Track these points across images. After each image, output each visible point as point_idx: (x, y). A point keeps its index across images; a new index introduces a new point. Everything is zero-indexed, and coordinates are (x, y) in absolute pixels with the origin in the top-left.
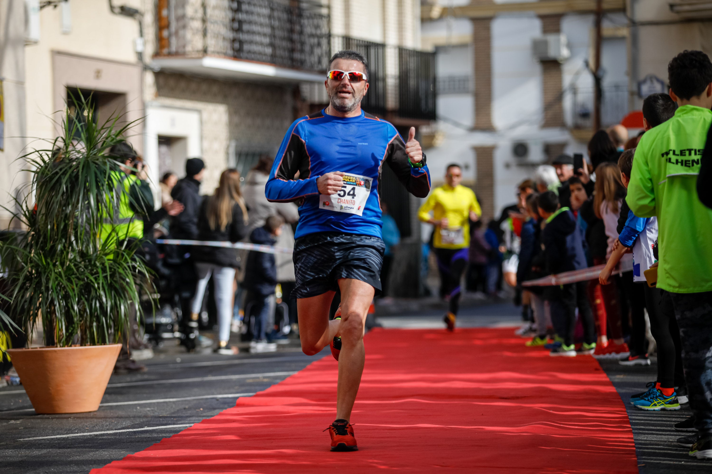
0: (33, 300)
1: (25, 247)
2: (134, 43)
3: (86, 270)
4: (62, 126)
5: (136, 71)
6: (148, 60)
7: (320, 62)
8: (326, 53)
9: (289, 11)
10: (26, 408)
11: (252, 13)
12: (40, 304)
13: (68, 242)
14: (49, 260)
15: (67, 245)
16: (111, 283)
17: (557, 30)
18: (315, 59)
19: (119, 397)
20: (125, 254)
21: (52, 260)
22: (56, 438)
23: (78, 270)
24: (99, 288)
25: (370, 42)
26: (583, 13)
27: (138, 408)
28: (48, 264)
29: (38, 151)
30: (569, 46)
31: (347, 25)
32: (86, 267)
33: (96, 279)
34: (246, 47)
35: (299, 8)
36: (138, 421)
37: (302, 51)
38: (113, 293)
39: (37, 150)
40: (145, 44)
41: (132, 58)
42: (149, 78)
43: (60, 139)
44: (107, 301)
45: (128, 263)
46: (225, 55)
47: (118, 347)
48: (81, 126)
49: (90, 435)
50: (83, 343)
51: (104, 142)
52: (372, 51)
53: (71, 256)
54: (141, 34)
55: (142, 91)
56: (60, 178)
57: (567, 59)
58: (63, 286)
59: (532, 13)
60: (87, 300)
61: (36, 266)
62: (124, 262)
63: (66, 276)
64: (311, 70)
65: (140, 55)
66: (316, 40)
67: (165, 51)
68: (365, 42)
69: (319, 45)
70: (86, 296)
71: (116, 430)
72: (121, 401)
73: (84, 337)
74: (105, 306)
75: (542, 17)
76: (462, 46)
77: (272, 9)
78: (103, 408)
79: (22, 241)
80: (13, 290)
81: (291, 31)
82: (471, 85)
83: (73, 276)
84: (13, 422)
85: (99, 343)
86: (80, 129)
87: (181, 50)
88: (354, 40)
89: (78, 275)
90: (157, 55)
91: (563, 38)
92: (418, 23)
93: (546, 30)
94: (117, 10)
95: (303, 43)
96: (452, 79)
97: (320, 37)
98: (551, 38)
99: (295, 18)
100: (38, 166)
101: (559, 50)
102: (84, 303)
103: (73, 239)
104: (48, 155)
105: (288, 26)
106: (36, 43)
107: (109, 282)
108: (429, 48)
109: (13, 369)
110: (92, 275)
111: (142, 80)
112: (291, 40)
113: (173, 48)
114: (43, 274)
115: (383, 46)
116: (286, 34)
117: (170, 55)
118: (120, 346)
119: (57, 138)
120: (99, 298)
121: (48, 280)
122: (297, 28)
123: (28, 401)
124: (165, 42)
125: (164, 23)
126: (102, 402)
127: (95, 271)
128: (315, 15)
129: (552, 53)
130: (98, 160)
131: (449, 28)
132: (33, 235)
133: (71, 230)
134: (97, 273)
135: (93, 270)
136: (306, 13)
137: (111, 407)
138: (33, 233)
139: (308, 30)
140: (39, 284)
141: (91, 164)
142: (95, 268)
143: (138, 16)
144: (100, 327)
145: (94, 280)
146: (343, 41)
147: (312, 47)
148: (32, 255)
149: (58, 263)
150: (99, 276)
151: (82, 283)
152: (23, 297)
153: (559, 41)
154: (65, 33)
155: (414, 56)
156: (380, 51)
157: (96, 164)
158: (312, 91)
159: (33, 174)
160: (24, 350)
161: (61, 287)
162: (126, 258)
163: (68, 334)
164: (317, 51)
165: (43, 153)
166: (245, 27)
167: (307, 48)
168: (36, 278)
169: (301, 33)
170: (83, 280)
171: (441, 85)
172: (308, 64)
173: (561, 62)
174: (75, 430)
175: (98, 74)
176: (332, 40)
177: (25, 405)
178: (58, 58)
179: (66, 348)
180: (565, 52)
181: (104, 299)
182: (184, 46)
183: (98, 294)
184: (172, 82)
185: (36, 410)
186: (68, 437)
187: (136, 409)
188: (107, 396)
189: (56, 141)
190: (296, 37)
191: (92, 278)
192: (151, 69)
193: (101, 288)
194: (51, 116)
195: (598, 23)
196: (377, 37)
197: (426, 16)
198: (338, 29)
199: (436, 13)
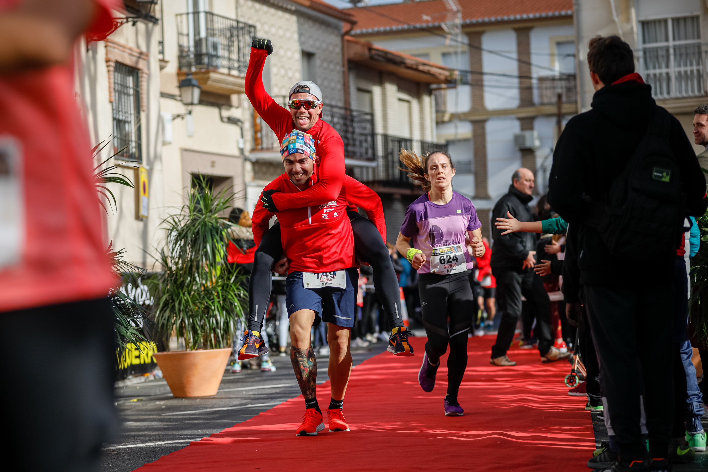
0: (170, 319)
1: (163, 282)
2: (238, 142)
3: (206, 298)
4: (187, 198)
5: (239, 162)
6: (247, 153)
7: (367, 153)
8: (371, 146)
9: (344, 118)
10: (167, 393)
12: (174, 321)
13: (193, 277)
14: (180, 291)
15: (192, 280)
16: (223, 306)
17: (531, 128)
18: (364, 151)
19: (231, 385)
20: (233, 286)
21: (182, 290)
22: (188, 413)
23: (200, 297)
24: (215, 310)
25: (401, 138)
26: (548, 116)
27: (244, 392)
28: (180, 294)
29: (171, 216)
30: (540, 138)
31: (385, 127)
32: (206, 295)
33: (213, 303)
35: (351, 116)
36: (244, 401)
37: (354, 145)
38: (224, 312)
39: (171, 214)
40: (245, 143)
41: (237, 153)
42: (248, 166)
43: (186, 207)
44: (221, 318)
45: (234, 291)
47: (228, 351)
48: (200, 197)
49: (211, 411)
50: (205, 347)
51: (216, 208)
52: (403, 144)
53: (194, 288)
54: (242, 136)
55: (243, 175)
56: (186, 233)
57: (539, 148)
58: (190, 308)
59: (513, 116)
60: (207, 318)
61: (171, 295)
62: (232, 291)
63: (192, 301)
64: (361, 158)
65: (242, 151)
66: (363, 138)
67: (259, 147)
68: (397, 138)
69: (366, 141)
70: (206, 315)
71: (229, 407)
72: (232, 388)
73: (206, 344)
74: (219, 321)
75: (520, 119)
76: (466, 140)
77: (332, 116)
78: (220, 393)
79: (161, 278)
80: (156, 312)
81: (346, 131)
82: (473, 167)
83: (197, 301)
84: (158, 403)
85: (216, 347)
86: (199, 199)
87: (270, 146)
88: (390, 137)
89: (200, 301)
90: (253, 150)
91: (535, 133)
92: (434, 124)
93: (523, 129)
94: (225, 120)
95: (354, 140)
97: (366, 135)
98: (527, 134)
99: (348, 123)
100: (171, 225)
101: (533, 141)
102: (205, 320)
103: (196, 275)
104: (178, 218)
105: (344, 128)
106: (170, 143)
107: (222, 305)
108: (442, 141)
109: (158, 368)
110: (210, 300)
111: (243, 168)
112: (346, 138)
113: (265, 146)
114: (176, 300)
115: (411, 140)
116: (343, 134)
117: (262, 149)
118: (230, 350)
119: (184, 206)
120: (215, 316)
121: (180, 304)
122: (350, 129)
123: (168, 388)
124: (259, 141)
125: (259, 128)
126: (219, 389)
127: (212, 297)
128: (362, 120)
129: (528, 144)
130: (212, 220)
131: (456, 127)
132: (168, 274)
133: (194, 269)
134: (213, 299)
135: (210, 297)
136: (356, 119)
137: (226, 392)
138: (169, 272)
139: (357, 131)
140: (174, 307)
141: (207, 223)
142: (211, 295)
143: (240, 123)
144: (217, 337)
145: (211, 304)
146: (382, 138)
147: (361, 142)
148: (168, 287)
149: (186, 293)
150: (214, 301)
151: (203, 306)
152: (162, 316)
153: (532, 135)
154: (190, 136)
155: (432, 148)
156: (408, 144)
157: (211, 223)
158: (362, 173)
159: (168, 231)
160: (165, 353)
161: (188, 309)
162: (233, 289)
163: (194, 341)
164: (364, 145)
165: (175, 217)
167: (357, 143)
168: (171, 303)
169: (353, 133)
170: (204, 304)
172: (358, 154)
173: (534, 150)
174: (201, 407)
175: (213, 164)
176: (375, 137)
177: (167, 391)
178: (185, 153)
179: (194, 351)
180: (537, 143)
181: (219, 318)
182: (272, 144)
183: (214, 313)
184: (264, 169)
185: (174, 394)
186: (196, 413)
187: (243, 392)
188: (223, 385)
189: (183, 208)
190: (349, 136)
191: (210, 303)
192: (250, 160)
193: (216, 309)
194: (181, 192)
195: (559, 123)
196: (406, 135)
197: (440, 120)
198: (379, 129)
199: (447, 118)
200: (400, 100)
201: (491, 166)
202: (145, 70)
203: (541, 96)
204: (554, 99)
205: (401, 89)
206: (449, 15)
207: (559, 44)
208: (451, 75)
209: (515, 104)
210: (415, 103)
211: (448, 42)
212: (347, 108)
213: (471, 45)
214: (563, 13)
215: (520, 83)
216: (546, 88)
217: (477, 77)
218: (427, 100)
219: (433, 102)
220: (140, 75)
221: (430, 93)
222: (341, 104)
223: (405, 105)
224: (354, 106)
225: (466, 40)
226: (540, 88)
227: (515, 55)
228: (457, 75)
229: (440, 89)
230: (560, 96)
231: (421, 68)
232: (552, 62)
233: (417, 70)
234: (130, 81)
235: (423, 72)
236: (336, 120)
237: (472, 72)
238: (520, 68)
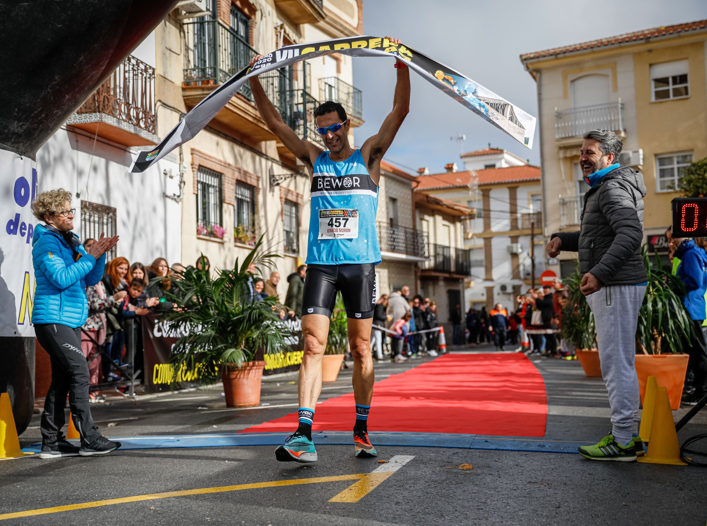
9: (413, 234)
11: (398, 235)
17: (517, 242)
18: (423, 252)
25: (444, 246)
26: (526, 235)
30: (521, 248)
31: (435, 239)
34: (396, 248)
35: (416, 233)
37: (418, 249)
46: (388, 251)
47: (342, 356)
52: (445, 249)
57: (521, 253)
59: (507, 235)
64: (421, 257)
68: (442, 246)
75: (511, 237)
76: (480, 248)
77: (406, 234)
81: (414, 242)
82: (484, 263)
88: (438, 245)
91: (519, 245)
92: (462, 239)
93: (512, 242)
95: (418, 246)
96: (476, 261)
97: (425, 244)
98: (514, 245)
99: (415, 237)
101: (517, 250)
108: (467, 248)
115: (449, 247)
116: (412, 243)
122: (416, 241)
128: (423, 236)
129: (515, 251)
131: (475, 241)
136: (419, 235)
139: (420, 241)
146: (434, 245)
147: (422, 248)
153: (517, 246)
155: (461, 252)
156: (448, 249)
166: (396, 240)
167: (420, 248)
169: (417, 242)
171: (472, 264)
172: (420, 254)
173: (518, 254)
180: (520, 251)
190: (415, 244)
195: (532, 239)
196: (447, 244)
197: (466, 237)
198: (432, 241)
199: (470, 236)
200: (444, 225)
201: (494, 262)
202: (302, 204)
203: (523, 224)
204: (530, 226)
205: (444, 219)
206: (472, 179)
207: (533, 196)
208: (472, 211)
209: (508, 228)
210: (452, 226)
211: (470, 193)
212: (414, 228)
213: (484, 195)
214: (536, 178)
215: (511, 216)
216: (525, 220)
217: (487, 212)
218: (458, 225)
219: (462, 227)
220: (299, 206)
221: (460, 221)
222: (411, 227)
223: (446, 228)
224: (418, 228)
225: (481, 193)
226: (523, 220)
227: (508, 201)
228: (475, 211)
229: (465, 219)
230: (533, 224)
231: (456, 207)
232: (529, 204)
233: (453, 209)
234: (294, 209)
235: (456, 210)
236: (408, 235)
237: (484, 210)
238: (511, 208)
